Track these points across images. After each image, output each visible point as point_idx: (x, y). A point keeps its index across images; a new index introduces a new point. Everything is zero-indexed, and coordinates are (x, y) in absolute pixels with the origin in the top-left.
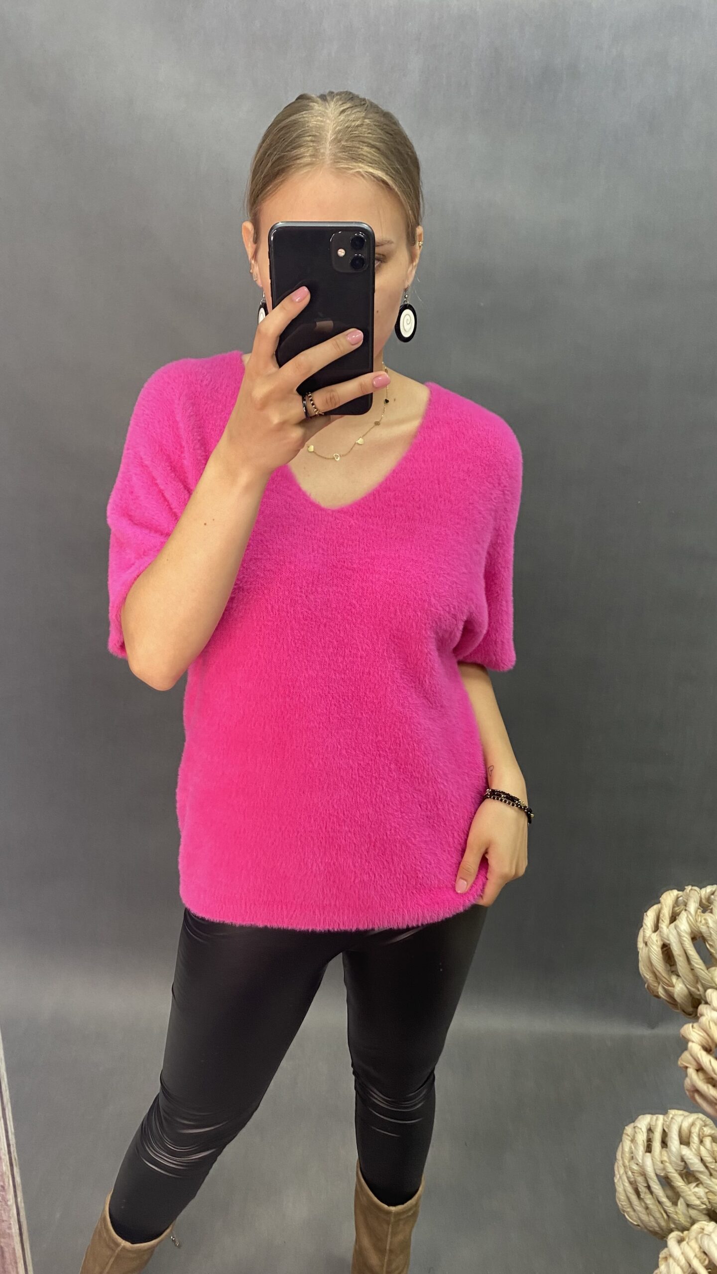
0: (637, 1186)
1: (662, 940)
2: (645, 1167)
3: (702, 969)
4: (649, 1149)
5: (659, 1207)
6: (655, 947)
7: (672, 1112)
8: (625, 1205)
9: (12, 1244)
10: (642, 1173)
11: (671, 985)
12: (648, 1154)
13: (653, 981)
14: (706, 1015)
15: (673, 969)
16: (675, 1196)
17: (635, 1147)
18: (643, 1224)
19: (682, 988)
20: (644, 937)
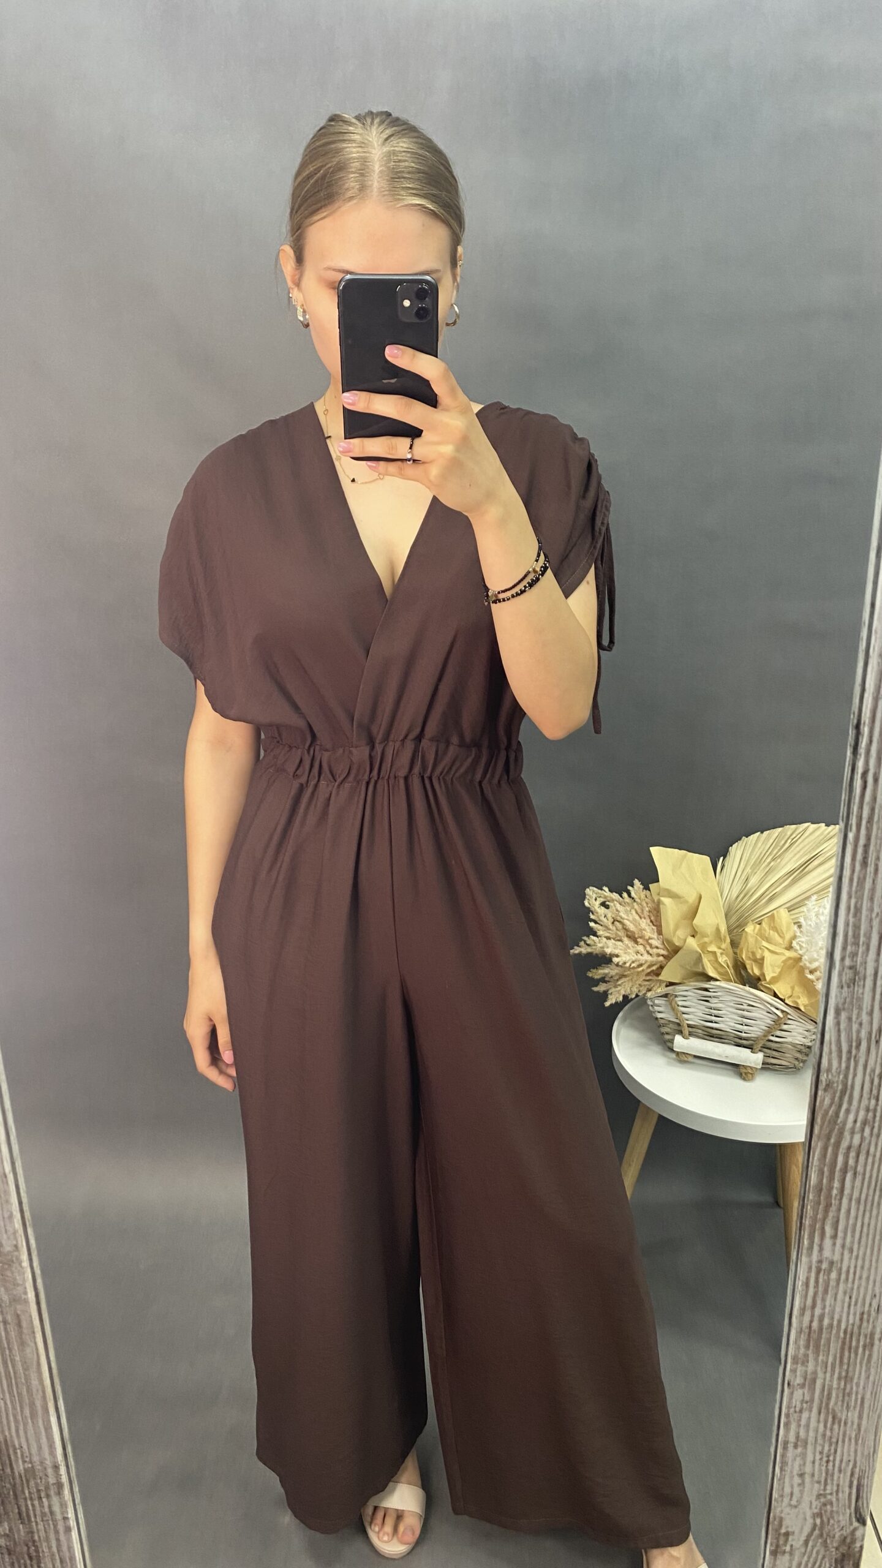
9: (29, 1311)
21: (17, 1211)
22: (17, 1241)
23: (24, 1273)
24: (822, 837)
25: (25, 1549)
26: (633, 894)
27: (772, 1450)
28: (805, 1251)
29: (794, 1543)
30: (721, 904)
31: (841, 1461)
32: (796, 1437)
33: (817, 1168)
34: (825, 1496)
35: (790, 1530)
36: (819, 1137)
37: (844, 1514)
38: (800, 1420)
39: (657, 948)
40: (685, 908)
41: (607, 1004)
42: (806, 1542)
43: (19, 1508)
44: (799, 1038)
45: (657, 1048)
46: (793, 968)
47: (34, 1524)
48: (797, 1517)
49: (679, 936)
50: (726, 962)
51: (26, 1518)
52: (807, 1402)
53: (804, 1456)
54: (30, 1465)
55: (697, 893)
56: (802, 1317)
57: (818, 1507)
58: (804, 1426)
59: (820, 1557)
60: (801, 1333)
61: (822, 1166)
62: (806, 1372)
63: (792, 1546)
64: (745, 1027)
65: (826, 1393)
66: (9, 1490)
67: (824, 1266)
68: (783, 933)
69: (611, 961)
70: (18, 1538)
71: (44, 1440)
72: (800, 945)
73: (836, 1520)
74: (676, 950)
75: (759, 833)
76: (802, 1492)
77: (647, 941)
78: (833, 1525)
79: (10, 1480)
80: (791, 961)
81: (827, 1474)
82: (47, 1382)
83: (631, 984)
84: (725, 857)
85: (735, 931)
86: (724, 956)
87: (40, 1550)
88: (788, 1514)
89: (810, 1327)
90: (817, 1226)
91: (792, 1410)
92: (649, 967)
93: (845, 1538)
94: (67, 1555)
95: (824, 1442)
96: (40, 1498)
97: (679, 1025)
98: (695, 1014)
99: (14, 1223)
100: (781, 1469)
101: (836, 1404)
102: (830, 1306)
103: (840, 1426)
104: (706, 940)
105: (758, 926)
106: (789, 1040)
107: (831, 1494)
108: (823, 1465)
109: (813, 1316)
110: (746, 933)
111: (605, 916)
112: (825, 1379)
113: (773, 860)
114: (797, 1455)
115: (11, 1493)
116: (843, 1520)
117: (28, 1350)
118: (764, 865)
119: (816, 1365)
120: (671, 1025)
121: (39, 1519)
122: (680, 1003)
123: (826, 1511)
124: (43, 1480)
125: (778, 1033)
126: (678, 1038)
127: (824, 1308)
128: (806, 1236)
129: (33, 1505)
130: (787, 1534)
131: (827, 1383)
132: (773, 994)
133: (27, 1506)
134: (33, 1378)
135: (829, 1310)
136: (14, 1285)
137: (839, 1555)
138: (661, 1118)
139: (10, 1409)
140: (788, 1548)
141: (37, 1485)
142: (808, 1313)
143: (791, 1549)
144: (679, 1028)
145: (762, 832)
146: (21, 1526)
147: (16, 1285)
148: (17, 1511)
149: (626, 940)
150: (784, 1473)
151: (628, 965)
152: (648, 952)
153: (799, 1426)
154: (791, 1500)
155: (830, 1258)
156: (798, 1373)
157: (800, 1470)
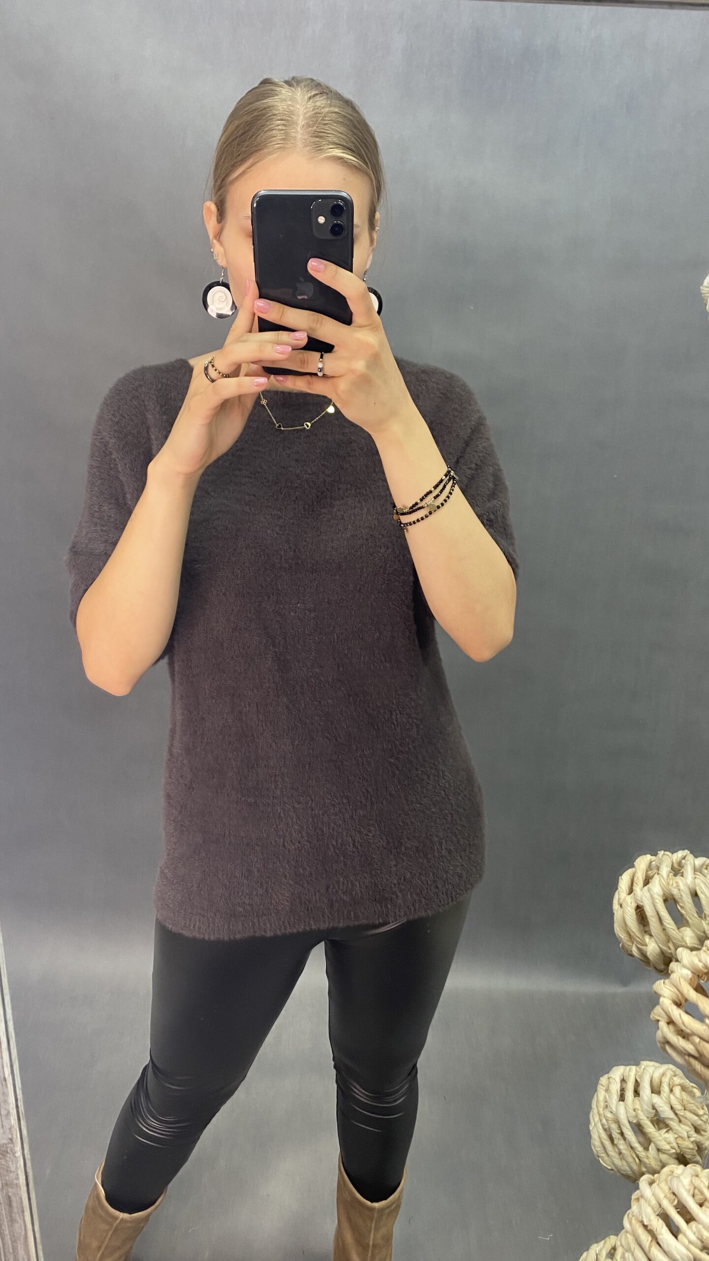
0: (611, 1132)
1: (636, 902)
2: (618, 1115)
3: (673, 929)
4: (622, 1098)
5: (632, 1152)
6: (629, 909)
7: (644, 1063)
8: (600, 1151)
9: (19, 1193)
10: (616, 1121)
11: (644, 944)
12: (621, 1103)
13: (626, 940)
14: (676, 971)
15: (647, 929)
16: (647, 1141)
17: (609, 1097)
18: (616, 1167)
19: (654, 947)
20: (619, 899)
21: (13, 1109)
22: (12, 1135)
23: (17, 1162)
99: (10, 1119)
117: (16, 1226)
147: (8, 1171)
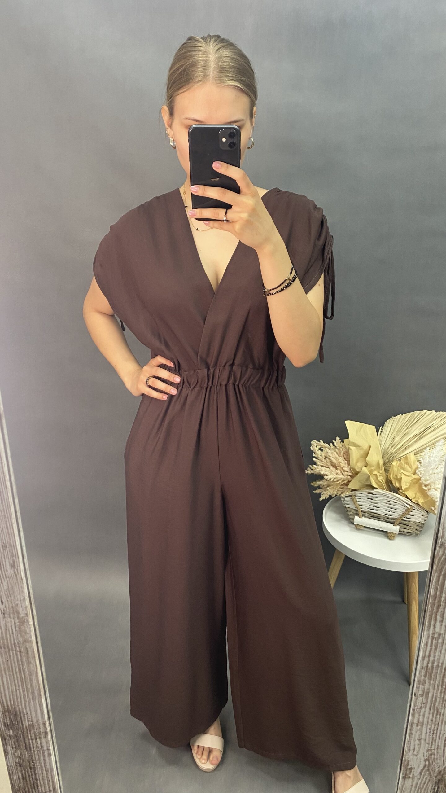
9: (32, 646)
21: (27, 597)
22: (27, 612)
23: (30, 628)
24: (434, 417)
25: (28, 764)
26: (336, 444)
27: (405, 727)
28: (426, 628)
29: (414, 773)
30: (380, 450)
31: (440, 734)
32: (418, 721)
33: (434, 586)
34: (431, 750)
35: (413, 767)
36: (436, 571)
37: (440, 760)
38: (420, 713)
39: (347, 472)
40: (362, 452)
41: (321, 499)
42: (420, 774)
43: (25, 744)
44: (419, 519)
45: (345, 522)
46: (416, 483)
47: (33, 752)
48: (416, 761)
49: (358, 466)
50: (382, 479)
51: (29, 748)
52: (424, 704)
53: (421, 730)
54: (31, 723)
55: (369, 445)
56: (423, 662)
57: (428, 756)
58: (422, 715)
59: (427, 780)
60: (422, 669)
61: (437, 585)
62: (424, 689)
63: (413, 775)
64: (391, 513)
65: (434, 699)
66: (21, 734)
67: (436, 636)
68: (412, 466)
69: (324, 478)
70: (25, 758)
71: (39, 711)
72: (420, 472)
73: (436, 762)
74: (356, 473)
75: (400, 415)
76: (420, 748)
77: (342, 468)
78: (434, 765)
79: (21, 730)
80: (415, 480)
81: (433, 739)
82: (41, 682)
83: (333, 489)
84: (383, 426)
85: (387, 464)
86: (381, 477)
87: (36, 765)
88: (412, 759)
89: (427, 666)
90: (433, 616)
91: (416, 707)
92: (343, 481)
93: (440, 772)
94: (49, 767)
95: (432, 723)
96: (36, 739)
97: (357, 511)
98: (365, 505)
99: (25, 601)
100: (410, 737)
101: (439, 705)
102: (438, 656)
103: (440, 716)
104: (372, 468)
105: (399, 462)
106: (413, 520)
107: (434, 750)
108: (431, 735)
109: (429, 661)
110: (393, 465)
111: (321, 455)
112: (433, 692)
113: (407, 428)
114: (418, 730)
115: (22, 736)
116: (440, 763)
117: (32, 666)
118: (403, 431)
119: (430, 686)
120: (353, 511)
121: (35, 750)
122: (358, 500)
123: (431, 758)
124: (38, 730)
125: (408, 516)
126: (356, 518)
127: (435, 657)
128: (427, 621)
129: (32, 742)
130: (411, 769)
131: (435, 694)
132: (405, 496)
133: (29, 743)
134: (33, 679)
135: (437, 658)
136: (25, 633)
137: (437, 781)
138: (346, 557)
139: (22, 694)
140: (411, 776)
141: (35, 734)
142: (426, 659)
143: (413, 776)
144: (357, 513)
145: (402, 415)
146: (26, 753)
147: (26, 633)
148: (24, 745)
149: (331, 467)
150: (410, 738)
151: (332, 480)
152: (342, 474)
153: (420, 715)
154: (414, 752)
155: (439, 632)
156: (420, 689)
157: (419, 737)
